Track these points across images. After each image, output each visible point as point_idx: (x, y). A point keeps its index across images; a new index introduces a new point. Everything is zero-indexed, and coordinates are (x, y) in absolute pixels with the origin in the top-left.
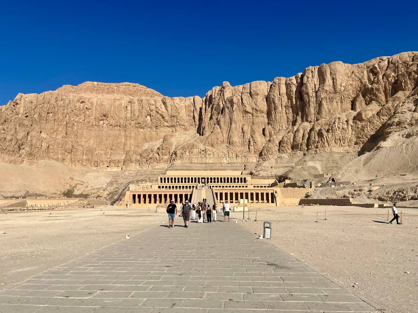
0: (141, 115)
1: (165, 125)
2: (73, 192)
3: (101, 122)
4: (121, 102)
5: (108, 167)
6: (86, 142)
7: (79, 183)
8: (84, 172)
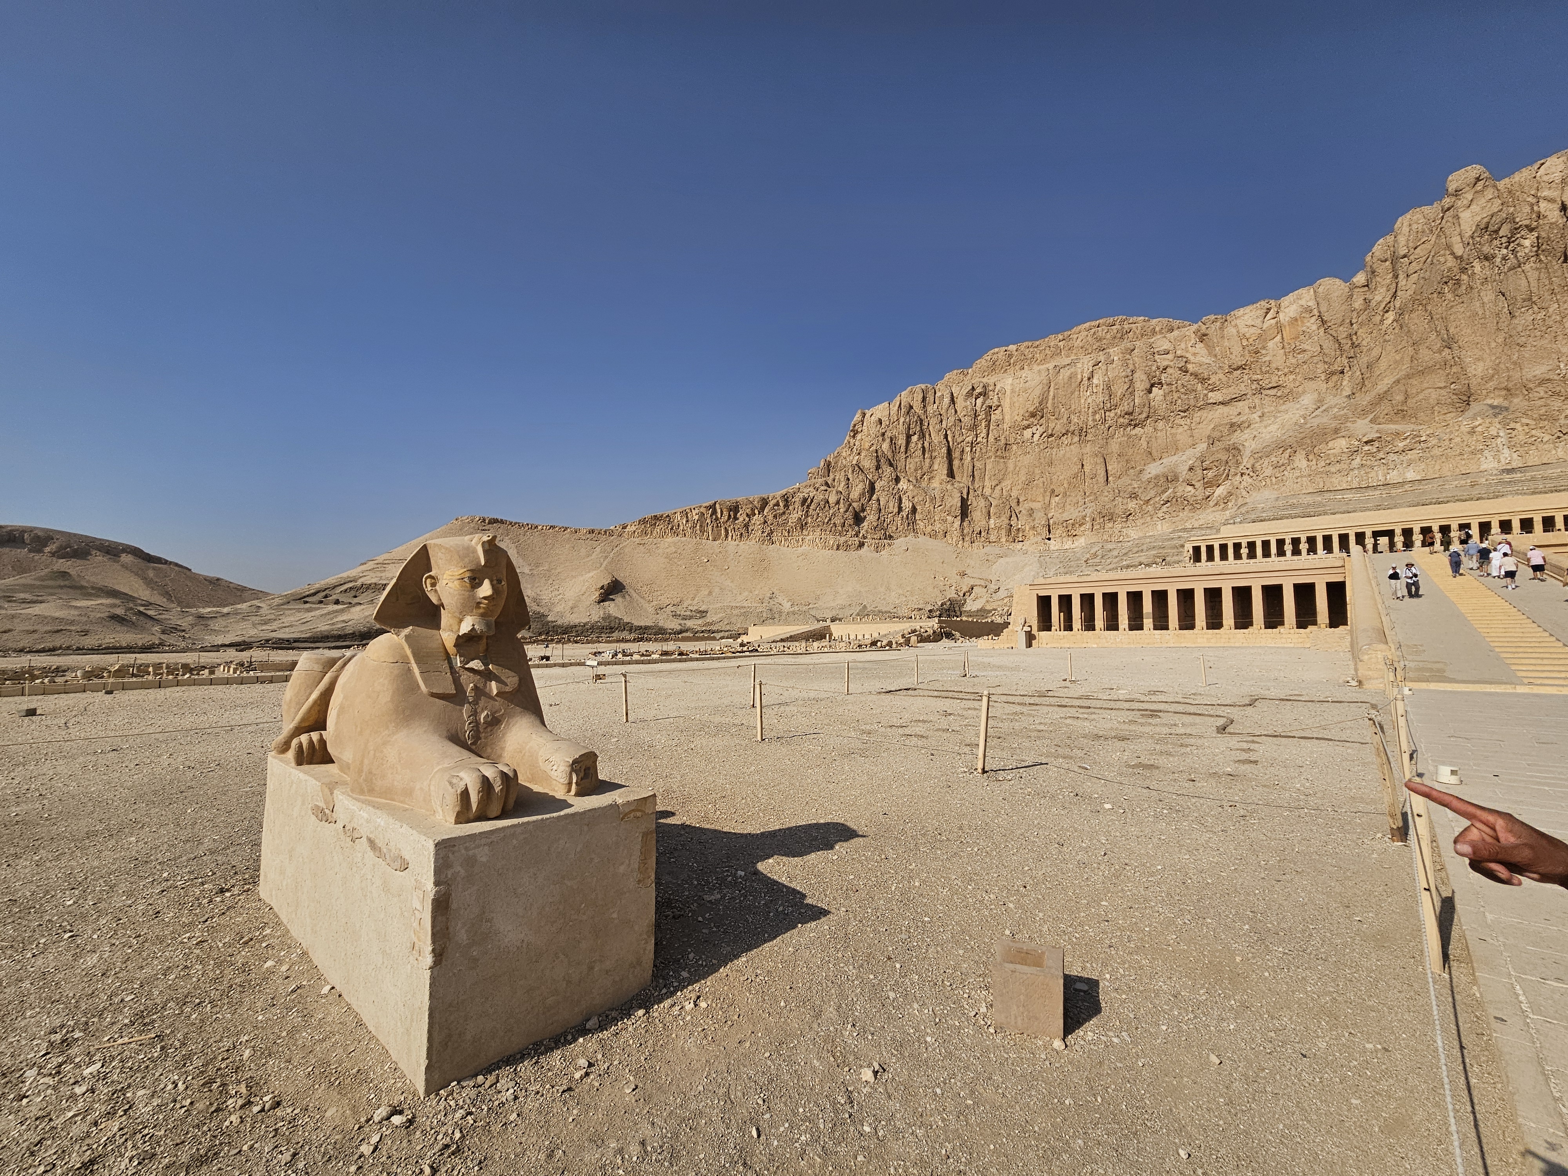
0: (1130, 390)
1: (1211, 401)
2: (963, 604)
3: (1028, 433)
4: (1072, 370)
5: (1049, 539)
6: (993, 489)
7: (978, 582)
8: (990, 558)
